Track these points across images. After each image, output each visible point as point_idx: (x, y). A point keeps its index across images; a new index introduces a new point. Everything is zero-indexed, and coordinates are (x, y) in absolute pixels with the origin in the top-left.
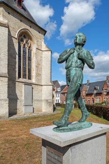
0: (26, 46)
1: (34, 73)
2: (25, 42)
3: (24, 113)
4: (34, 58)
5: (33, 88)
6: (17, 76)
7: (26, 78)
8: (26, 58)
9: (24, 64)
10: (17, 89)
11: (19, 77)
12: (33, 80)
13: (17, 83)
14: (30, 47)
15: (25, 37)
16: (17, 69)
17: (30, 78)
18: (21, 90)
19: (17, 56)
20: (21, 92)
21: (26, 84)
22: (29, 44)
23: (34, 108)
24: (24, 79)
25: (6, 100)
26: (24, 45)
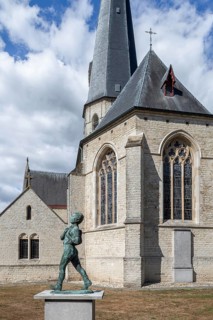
0: (180, 160)
1: (196, 207)
2: (177, 154)
3: (173, 281)
4: (197, 176)
6: (161, 217)
7: (180, 218)
8: (179, 182)
9: (177, 193)
10: (160, 240)
11: (167, 216)
13: (160, 229)
14: (188, 160)
15: (177, 145)
16: (161, 206)
17: (188, 216)
18: (169, 240)
19: (161, 184)
20: (170, 243)
21: (177, 229)
22: (187, 155)
24: (177, 221)
26: (177, 159)
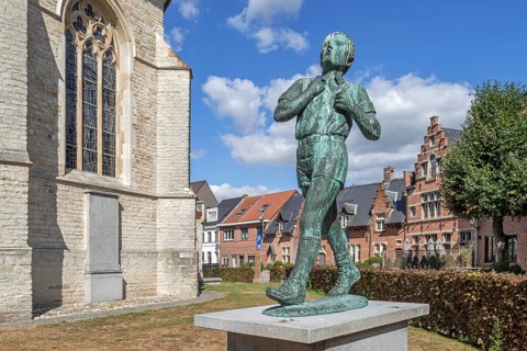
0: (95, 49)
1: (124, 152)
2: (90, 32)
3: (88, 299)
4: (128, 93)
5: (121, 208)
6: (62, 161)
7: (95, 171)
8: (93, 92)
9: (89, 116)
10: (60, 211)
11: (70, 164)
12: (124, 179)
13: (60, 187)
14: (109, 53)
15: (90, 12)
16: (61, 136)
17: (109, 169)
18: (77, 214)
19: (62, 85)
20: (78, 221)
21: (96, 191)
22: (108, 41)
23: (125, 283)
24: (89, 175)
25: (21, 254)
26: (89, 43)
